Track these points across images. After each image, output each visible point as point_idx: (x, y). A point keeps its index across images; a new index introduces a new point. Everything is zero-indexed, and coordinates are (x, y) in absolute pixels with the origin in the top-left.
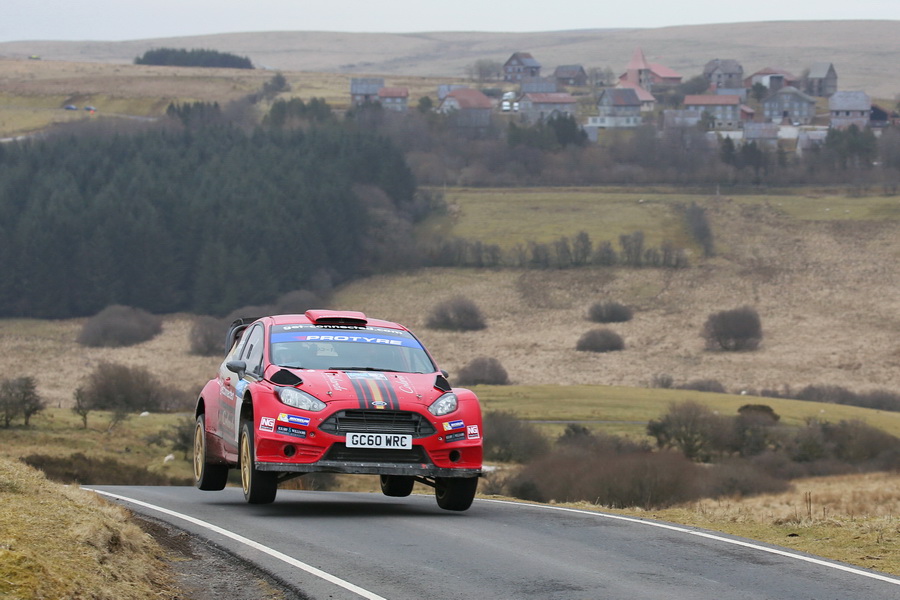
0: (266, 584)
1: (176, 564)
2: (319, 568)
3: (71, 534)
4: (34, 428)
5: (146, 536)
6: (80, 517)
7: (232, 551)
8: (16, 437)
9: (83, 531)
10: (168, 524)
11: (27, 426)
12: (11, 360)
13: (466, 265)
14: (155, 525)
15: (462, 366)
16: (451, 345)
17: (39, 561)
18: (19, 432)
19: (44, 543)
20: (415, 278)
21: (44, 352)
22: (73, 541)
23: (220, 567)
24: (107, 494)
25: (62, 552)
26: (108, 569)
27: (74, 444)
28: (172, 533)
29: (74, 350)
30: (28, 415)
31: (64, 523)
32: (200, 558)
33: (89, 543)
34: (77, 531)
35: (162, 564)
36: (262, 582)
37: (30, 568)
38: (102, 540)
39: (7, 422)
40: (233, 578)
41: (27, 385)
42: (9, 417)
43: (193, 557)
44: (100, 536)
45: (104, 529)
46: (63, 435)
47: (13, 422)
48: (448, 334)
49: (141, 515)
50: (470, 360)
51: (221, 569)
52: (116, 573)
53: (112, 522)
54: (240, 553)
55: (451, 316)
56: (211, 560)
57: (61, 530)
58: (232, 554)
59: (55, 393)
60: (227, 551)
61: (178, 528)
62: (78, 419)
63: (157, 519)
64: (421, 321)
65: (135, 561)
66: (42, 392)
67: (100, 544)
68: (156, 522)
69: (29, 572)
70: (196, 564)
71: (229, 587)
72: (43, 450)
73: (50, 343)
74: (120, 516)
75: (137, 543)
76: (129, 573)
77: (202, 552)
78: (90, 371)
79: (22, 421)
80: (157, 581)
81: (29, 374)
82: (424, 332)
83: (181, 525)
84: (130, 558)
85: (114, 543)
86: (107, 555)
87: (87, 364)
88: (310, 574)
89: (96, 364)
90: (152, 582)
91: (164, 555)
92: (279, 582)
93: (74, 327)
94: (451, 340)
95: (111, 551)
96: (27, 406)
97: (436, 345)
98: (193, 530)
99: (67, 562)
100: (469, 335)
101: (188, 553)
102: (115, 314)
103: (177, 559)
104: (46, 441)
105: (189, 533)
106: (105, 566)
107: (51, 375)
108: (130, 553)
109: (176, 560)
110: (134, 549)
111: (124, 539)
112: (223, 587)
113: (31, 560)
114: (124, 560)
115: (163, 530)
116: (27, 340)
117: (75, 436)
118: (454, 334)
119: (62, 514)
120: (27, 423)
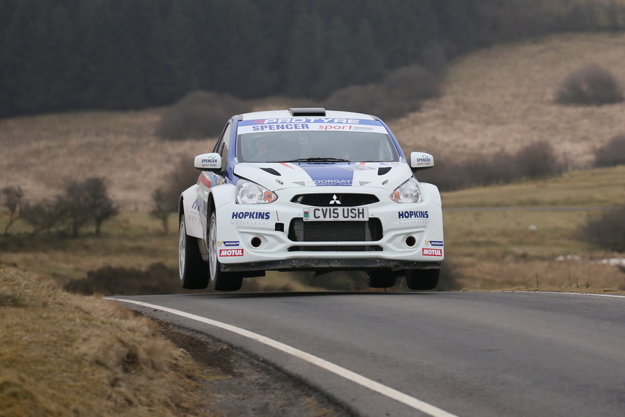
0: (315, 402)
1: (211, 383)
2: (379, 381)
3: (76, 352)
4: (107, 235)
5: (178, 352)
6: (89, 332)
7: (279, 364)
8: (86, 248)
9: (90, 347)
10: (209, 336)
11: (98, 234)
12: (80, 160)
13: (599, 29)
14: (193, 339)
15: (599, 145)
16: (586, 121)
17: (26, 387)
18: (90, 241)
19: (44, 364)
20: (541, 47)
21: (118, 148)
22: (79, 360)
23: (264, 384)
24: (145, 304)
25: (65, 374)
26: (120, 393)
27: (153, 252)
28: (212, 347)
29: (152, 144)
30: (99, 221)
31: (69, 340)
32: (241, 375)
33: (98, 363)
34: (84, 348)
35: (194, 383)
36: (310, 401)
37: (15, 395)
38: (114, 359)
39: (75, 231)
40: (276, 398)
41: (97, 187)
42: (77, 225)
43: (234, 375)
44: (112, 353)
45: (117, 346)
46: (141, 243)
47: (83, 230)
48: (581, 110)
49: (179, 327)
50: (608, 138)
51: (264, 387)
52: (131, 397)
53: (128, 336)
54: (288, 367)
55: (585, 88)
56: (255, 376)
57: (65, 348)
58: (278, 369)
59: (133, 195)
60: (274, 365)
61: (219, 341)
62: (157, 224)
63: (197, 332)
64: (550, 94)
65: (156, 382)
66: (116, 194)
67: (111, 363)
68: (194, 335)
69: (13, 400)
70: (235, 382)
71: (271, 408)
72: (117, 262)
73: (125, 138)
74: (146, 329)
75: (162, 359)
76: (148, 396)
77: (246, 368)
78: (170, 168)
79: (93, 229)
80: (184, 405)
81: (101, 173)
82: (554, 109)
83: (224, 338)
84: (151, 379)
85: (130, 361)
86: (120, 374)
87: (168, 161)
88: (368, 389)
89: (178, 160)
90: (178, 406)
91: (197, 373)
92: (329, 400)
93: (151, 118)
94: (585, 116)
95: (126, 370)
96: (98, 212)
97: (568, 122)
98: (236, 343)
99: (70, 386)
100: (606, 109)
101: (227, 369)
102: (198, 102)
103: (213, 377)
104: (121, 251)
105: (231, 346)
106: (117, 389)
107: (127, 174)
108: (150, 372)
109: (211, 379)
110: (155, 367)
111: (142, 355)
112: (264, 409)
113: (15, 385)
114: (142, 380)
115: (202, 343)
116: (97, 135)
117: (154, 243)
118: (589, 109)
119: (67, 328)
120: (98, 231)
